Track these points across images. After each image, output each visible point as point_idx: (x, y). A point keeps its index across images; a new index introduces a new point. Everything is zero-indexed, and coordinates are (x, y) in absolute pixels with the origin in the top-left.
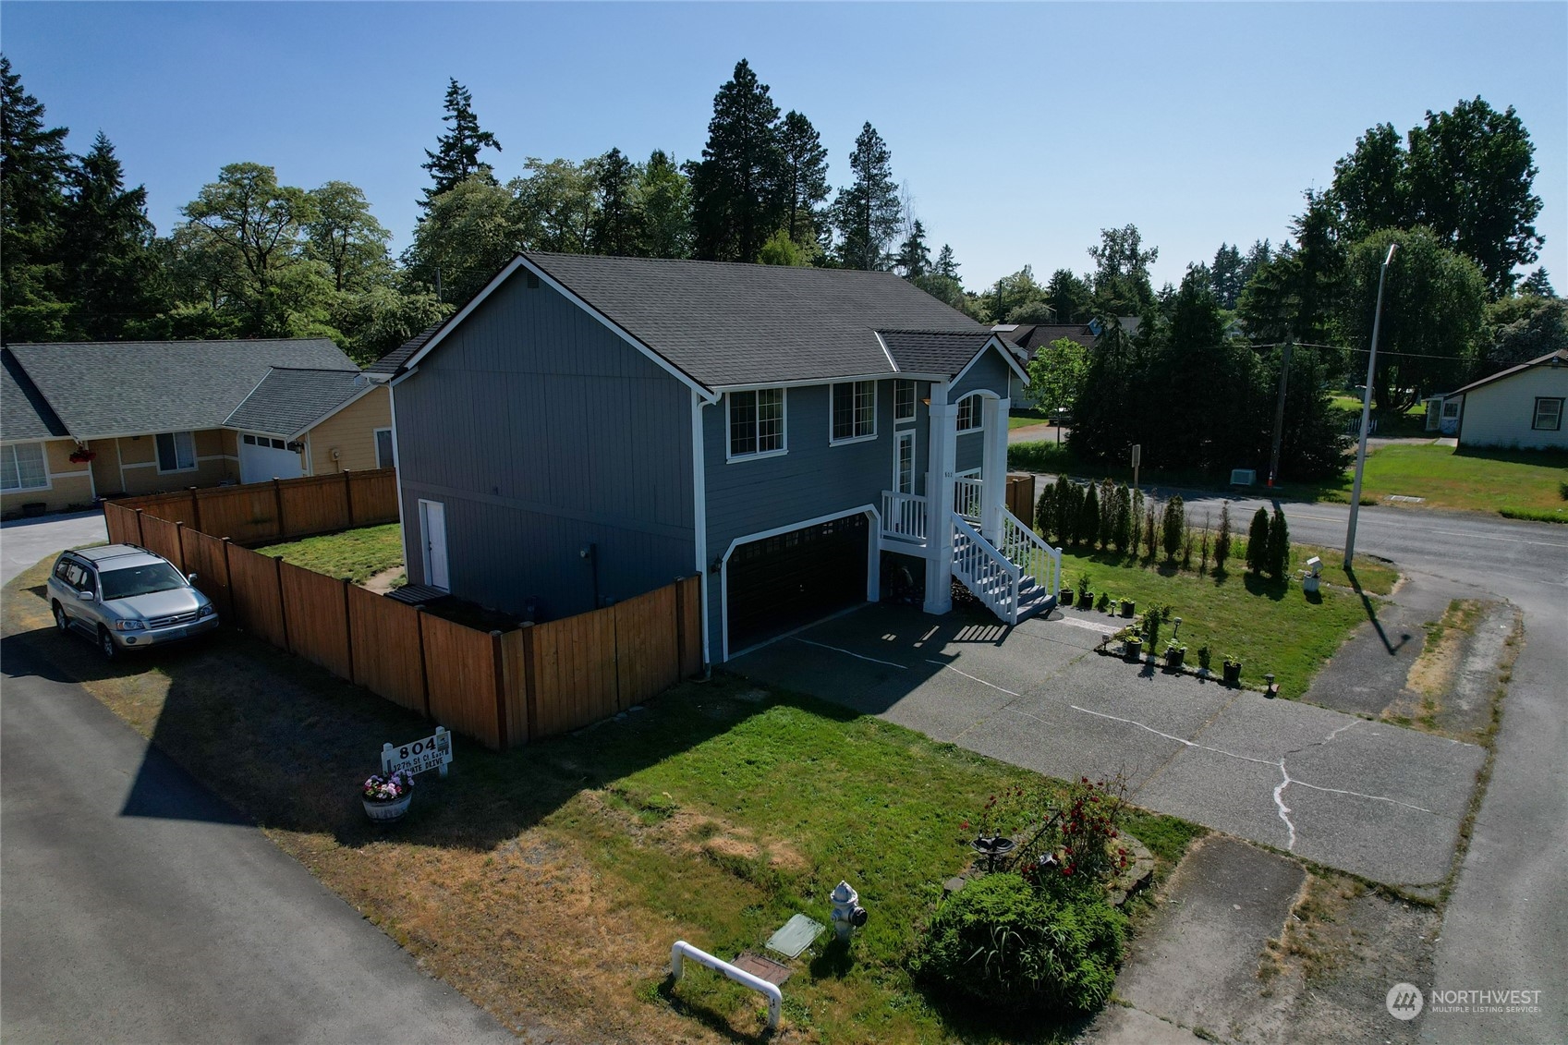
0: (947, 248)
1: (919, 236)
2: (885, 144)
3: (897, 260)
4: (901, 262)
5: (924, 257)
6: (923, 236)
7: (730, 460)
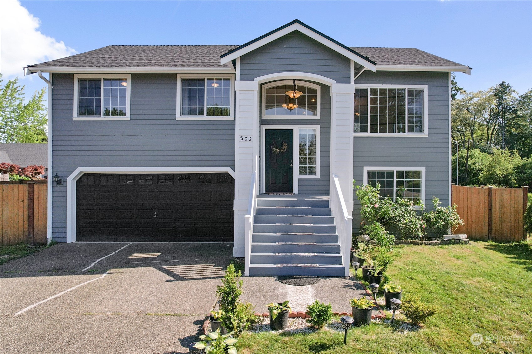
7: (76, 118)
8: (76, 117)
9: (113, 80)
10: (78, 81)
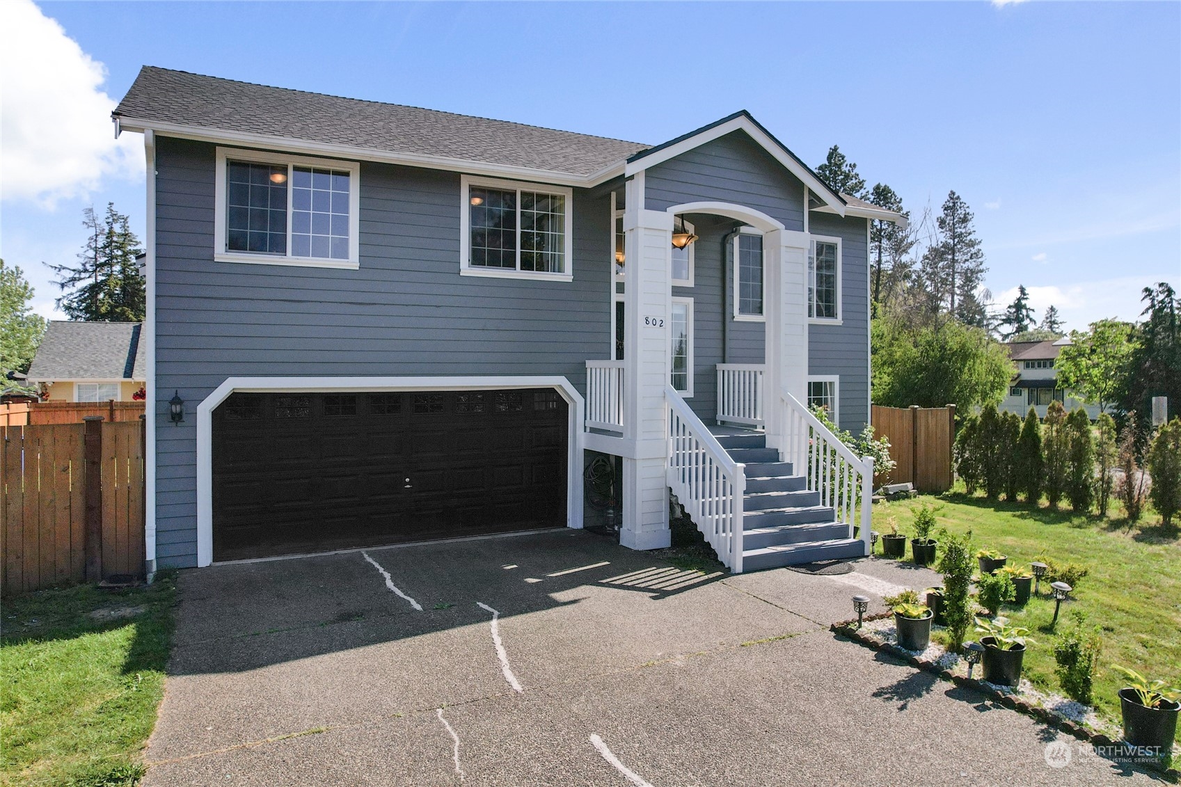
0: (1052, 309)
1: (1024, 299)
2: (968, 207)
3: (1003, 320)
4: (1008, 321)
5: (1028, 316)
6: (1027, 299)
7: (222, 256)
8: (221, 253)
9: (317, 171)
10: (227, 165)
